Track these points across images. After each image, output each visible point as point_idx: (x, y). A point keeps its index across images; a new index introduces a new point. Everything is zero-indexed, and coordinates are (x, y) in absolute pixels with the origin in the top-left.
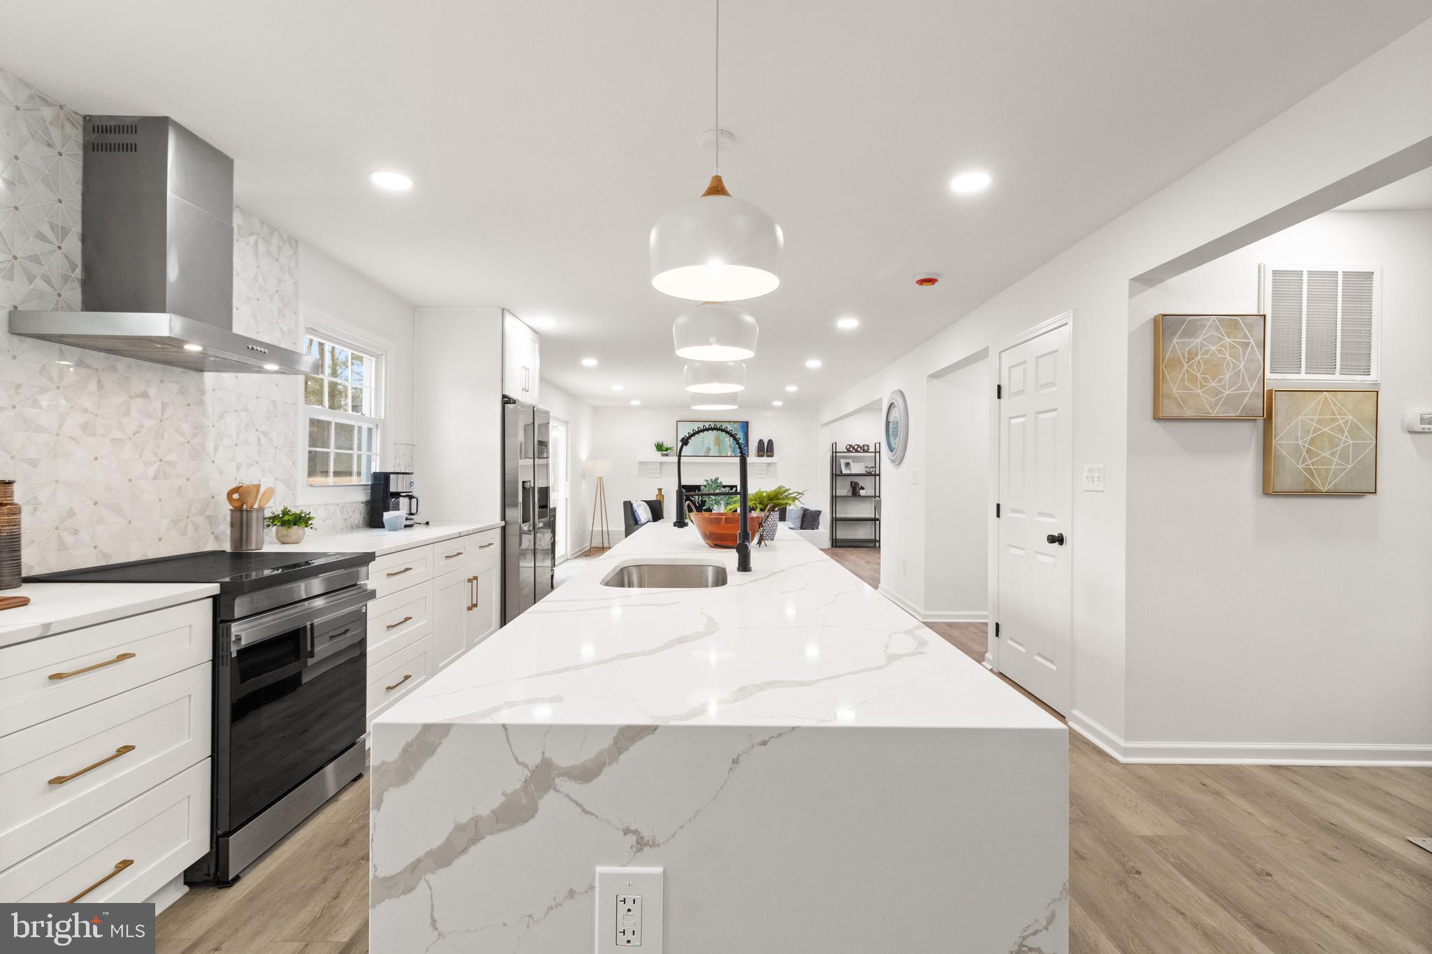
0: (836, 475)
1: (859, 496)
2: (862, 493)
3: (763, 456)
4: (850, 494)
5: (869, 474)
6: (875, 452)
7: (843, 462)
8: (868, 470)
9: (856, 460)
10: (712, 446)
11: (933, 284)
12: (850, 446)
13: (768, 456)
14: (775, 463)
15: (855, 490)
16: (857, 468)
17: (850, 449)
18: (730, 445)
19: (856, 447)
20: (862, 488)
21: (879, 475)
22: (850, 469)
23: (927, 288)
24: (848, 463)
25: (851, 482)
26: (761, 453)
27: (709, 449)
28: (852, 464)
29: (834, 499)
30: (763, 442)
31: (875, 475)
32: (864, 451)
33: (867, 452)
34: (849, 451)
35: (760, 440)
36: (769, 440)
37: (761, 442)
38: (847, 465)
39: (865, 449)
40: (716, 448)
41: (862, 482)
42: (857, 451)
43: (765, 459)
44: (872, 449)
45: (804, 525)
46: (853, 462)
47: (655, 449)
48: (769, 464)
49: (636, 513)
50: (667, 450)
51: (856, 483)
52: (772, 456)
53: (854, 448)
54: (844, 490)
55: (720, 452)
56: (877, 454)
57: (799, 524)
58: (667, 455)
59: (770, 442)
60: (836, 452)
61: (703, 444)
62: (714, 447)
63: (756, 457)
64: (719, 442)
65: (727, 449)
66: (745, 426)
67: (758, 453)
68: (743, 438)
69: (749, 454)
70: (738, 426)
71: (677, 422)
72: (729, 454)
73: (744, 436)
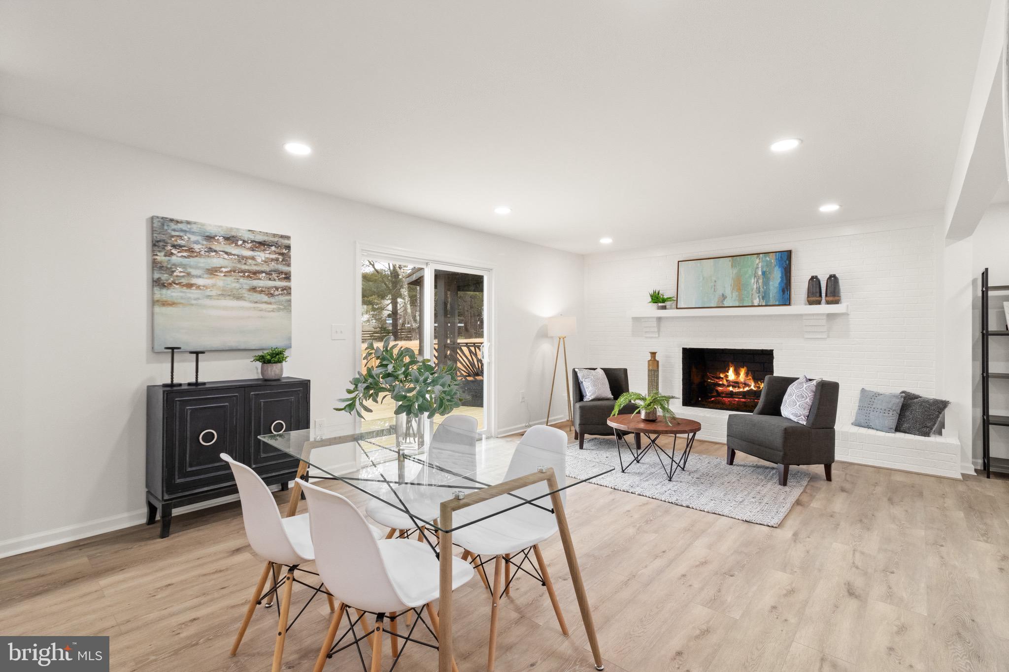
3: (819, 303)
10: (728, 292)
13: (830, 303)
14: (845, 314)
18: (758, 290)
26: (814, 299)
27: (724, 297)
30: (819, 280)
35: (814, 277)
36: (831, 276)
37: (814, 281)
40: (735, 294)
43: (824, 308)
45: (906, 426)
47: (650, 300)
48: (831, 316)
49: (581, 385)
50: (664, 301)
52: (838, 302)
55: (741, 299)
57: (892, 420)
58: (664, 308)
59: (833, 280)
60: (985, 288)
61: (715, 291)
62: (732, 292)
63: (806, 305)
64: (739, 285)
65: (752, 294)
66: (786, 259)
67: (809, 299)
68: (782, 277)
69: (793, 301)
70: (772, 259)
71: (679, 262)
72: (756, 302)
73: (782, 273)
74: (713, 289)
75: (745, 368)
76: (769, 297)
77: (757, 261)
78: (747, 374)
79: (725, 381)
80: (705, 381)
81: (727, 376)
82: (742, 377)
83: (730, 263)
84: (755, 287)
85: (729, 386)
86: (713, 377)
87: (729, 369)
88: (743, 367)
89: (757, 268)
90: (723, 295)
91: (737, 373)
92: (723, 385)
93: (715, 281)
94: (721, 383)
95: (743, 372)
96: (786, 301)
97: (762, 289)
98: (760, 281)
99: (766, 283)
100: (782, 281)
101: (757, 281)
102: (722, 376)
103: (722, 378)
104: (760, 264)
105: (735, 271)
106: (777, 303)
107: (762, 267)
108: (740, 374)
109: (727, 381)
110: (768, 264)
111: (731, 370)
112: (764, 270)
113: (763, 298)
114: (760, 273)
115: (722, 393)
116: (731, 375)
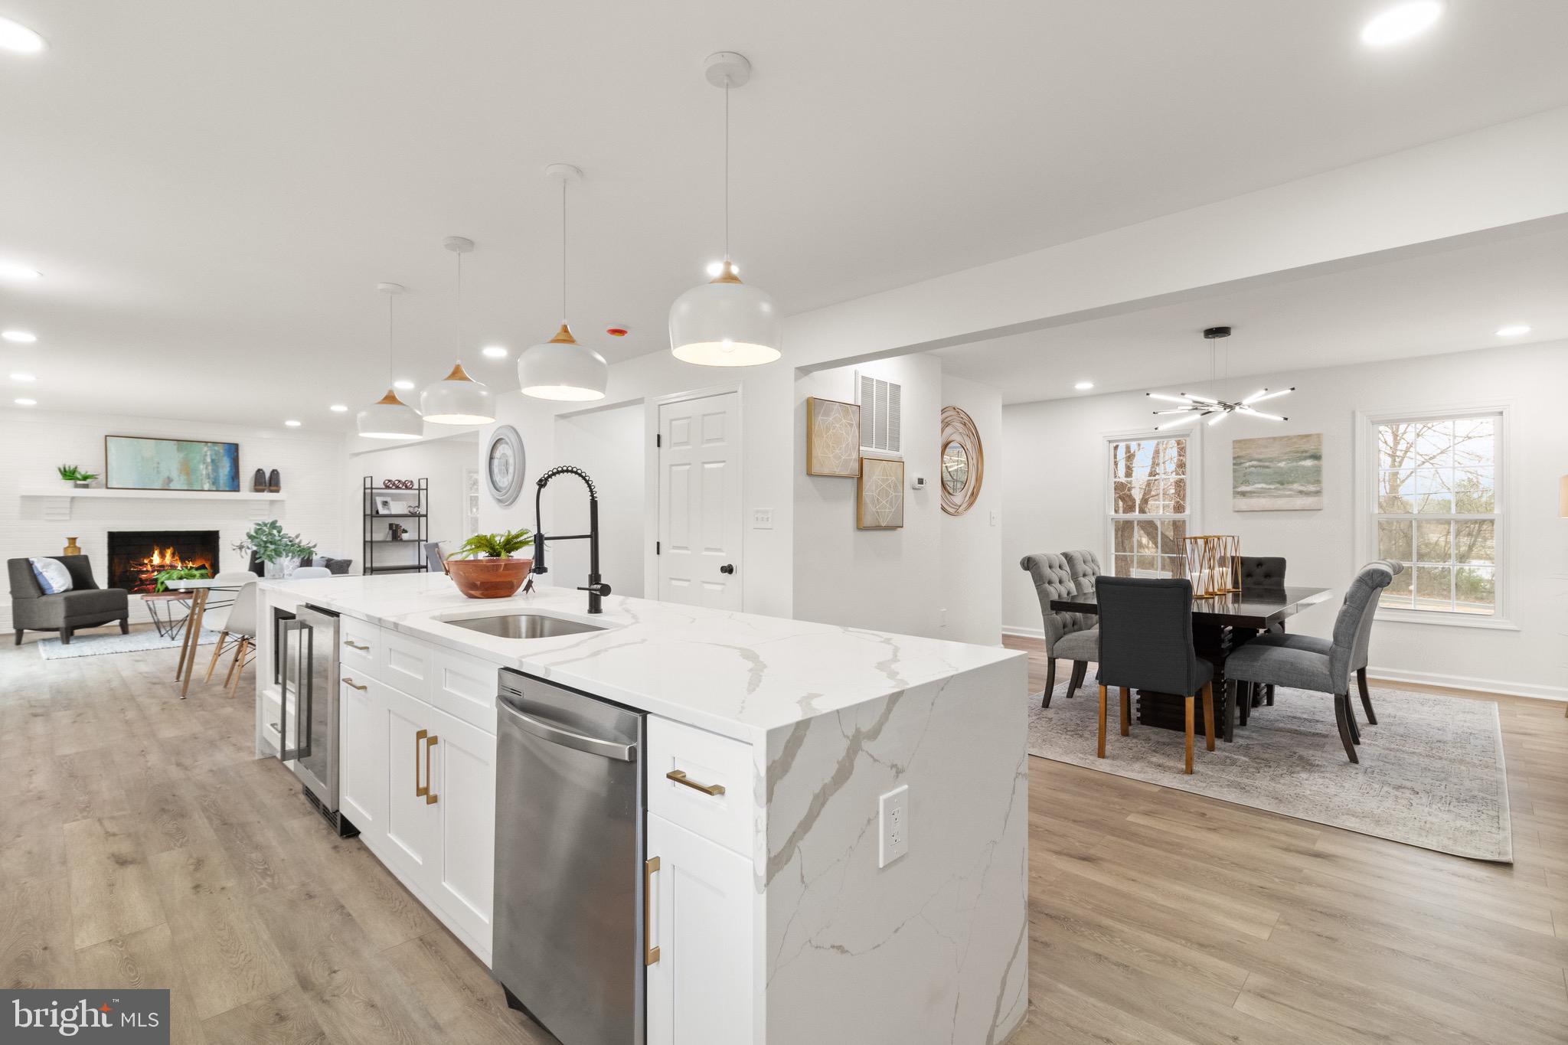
0: (372, 516)
1: (401, 540)
2: (405, 536)
3: (262, 491)
4: (389, 538)
5: (413, 515)
6: (419, 489)
7: (379, 500)
8: (412, 510)
9: (395, 498)
10: (175, 475)
11: (624, 335)
12: (389, 481)
13: (272, 491)
14: (283, 501)
15: (396, 533)
16: (397, 508)
17: (389, 485)
18: (208, 475)
19: (396, 482)
20: (405, 531)
21: (426, 516)
22: (388, 509)
23: (617, 338)
24: (386, 502)
25: (391, 526)
26: (260, 487)
27: (169, 480)
28: (392, 504)
29: (369, 545)
30: (264, 473)
31: (420, 516)
32: (407, 488)
33: (411, 489)
34: (387, 487)
35: (259, 470)
36: (273, 471)
37: (260, 473)
38: (385, 503)
39: (407, 485)
40: (183, 478)
41: (404, 524)
42: (398, 487)
43: (267, 496)
44: (416, 486)
46: (393, 500)
47: (60, 477)
48: (272, 502)
50: (84, 478)
51: (397, 525)
52: (277, 491)
53: (394, 484)
54: (381, 533)
55: (190, 483)
56: (423, 493)
58: (86, 486)
59: (275, 474)
60: (372, 488)
61: (158, 472)
62: (179, 476)
63: (251, 491)
64: (187, 469)
65: (202, 480)
66: (233, 450)
67: (257, 487)
68: (231, 466)
69: (241, 489)
70: (220, 449)
71: (106, 436)
72: (206, 487)
73: (231, 463)
74: (155, 471)
75: (171, 548)
76: (219, 483)
77: (206, 449)
78: (173, 555)
79: (149, 566)
80: (127, 571)
81: (151, 561)
82: (168, 560)
83: (175, 447)
84: (204, 472)
85: (153, 571)
86: (136, 565)
87: (154, 553)
88: (169, 548)
89: (206, 455)
90: (169, 478)
91: (162, 556)
92: (147, 571)
93: (158, 463)
94: (145, 569)
95: (169, 553)
96: (235, 486)
97: (212, 476)
98: (210, 468)
99: (216, 469)
100: (231, 469)
101: (206, 468)
102: (146, 561)
103: (147, 564)
104: (209, 453)
105: (181, 455)
106: (227, 489)
107: (211, 455)
108: (165, 556)
109: (151, 566)
110: (217, 453)
111: (156, 553)
112: (214, 458)
113: (214, 483)
114: (209, 460)
115: (146, 580)
116: (156, 559)
